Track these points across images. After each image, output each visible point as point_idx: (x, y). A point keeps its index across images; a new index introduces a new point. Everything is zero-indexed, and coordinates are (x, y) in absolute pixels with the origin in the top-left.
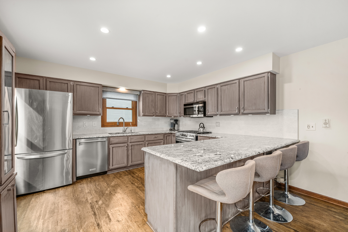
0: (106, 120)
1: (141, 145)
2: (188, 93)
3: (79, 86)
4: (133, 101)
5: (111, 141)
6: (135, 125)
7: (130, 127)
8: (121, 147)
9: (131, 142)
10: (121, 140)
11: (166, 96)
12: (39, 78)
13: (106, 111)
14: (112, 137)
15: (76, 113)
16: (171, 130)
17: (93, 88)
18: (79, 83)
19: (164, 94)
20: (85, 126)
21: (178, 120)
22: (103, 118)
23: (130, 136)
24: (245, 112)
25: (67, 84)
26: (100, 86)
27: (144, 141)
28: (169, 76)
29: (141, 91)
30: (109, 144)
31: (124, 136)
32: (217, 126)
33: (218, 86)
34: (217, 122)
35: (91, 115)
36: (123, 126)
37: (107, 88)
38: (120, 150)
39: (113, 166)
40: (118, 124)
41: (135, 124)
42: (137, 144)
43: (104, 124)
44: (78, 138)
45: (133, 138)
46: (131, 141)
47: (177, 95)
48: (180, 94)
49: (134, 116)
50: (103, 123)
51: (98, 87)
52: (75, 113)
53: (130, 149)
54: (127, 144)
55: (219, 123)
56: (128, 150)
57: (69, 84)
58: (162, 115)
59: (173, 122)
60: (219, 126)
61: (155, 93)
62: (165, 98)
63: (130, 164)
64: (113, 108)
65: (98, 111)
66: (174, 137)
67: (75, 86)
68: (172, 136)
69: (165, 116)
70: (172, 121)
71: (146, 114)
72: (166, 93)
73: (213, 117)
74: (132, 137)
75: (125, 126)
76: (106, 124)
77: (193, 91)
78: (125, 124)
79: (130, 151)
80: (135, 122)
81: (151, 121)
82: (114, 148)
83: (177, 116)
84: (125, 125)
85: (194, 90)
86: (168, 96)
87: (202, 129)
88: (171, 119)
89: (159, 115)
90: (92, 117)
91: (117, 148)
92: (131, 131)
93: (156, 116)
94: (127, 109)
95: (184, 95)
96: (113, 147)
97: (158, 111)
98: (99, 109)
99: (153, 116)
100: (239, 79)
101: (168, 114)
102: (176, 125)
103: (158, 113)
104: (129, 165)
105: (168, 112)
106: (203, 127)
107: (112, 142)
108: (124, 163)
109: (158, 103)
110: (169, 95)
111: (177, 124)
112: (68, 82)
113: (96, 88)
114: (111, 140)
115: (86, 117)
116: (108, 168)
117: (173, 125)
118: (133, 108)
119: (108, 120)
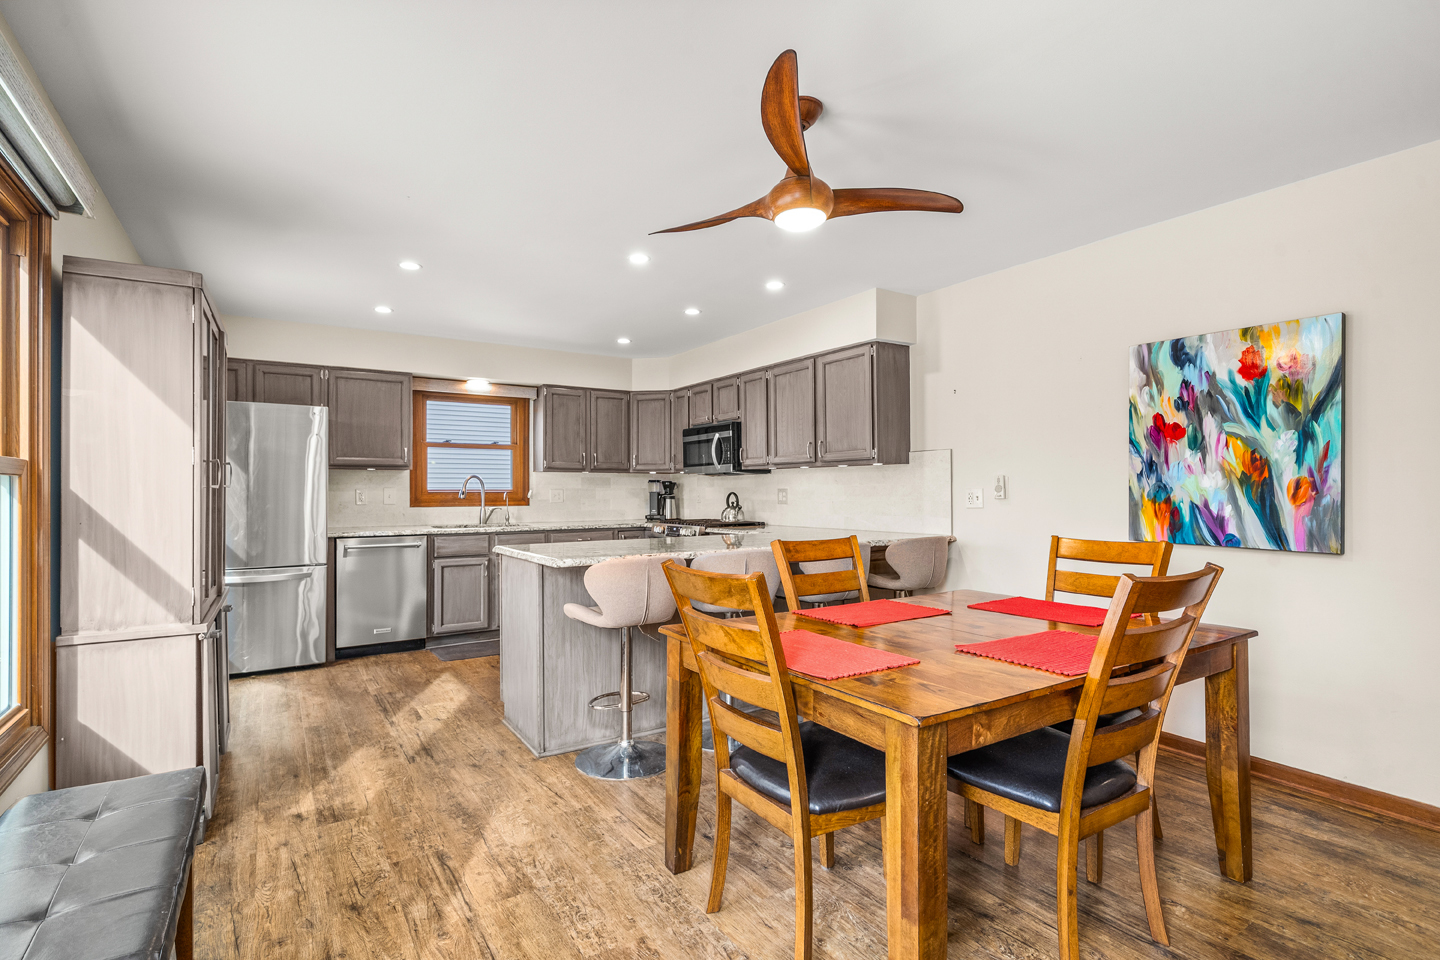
0: (426, 484)
2: (697, 393)
3: (343, 381)
5: (438, 548)
6: (522, 502)
7: (504, 508)
8: (467, 568)
10: (470, 545)
11: (629, 402)
13: (426, 454)
14: (442, 535)
16: (650, 518)
17: (384, 386)
18: (345, 374)
19: (623, 396)
20: (359, 503)
21: (677, 483)
22: (416, 478)
23: (498, 533)
24: (829, 457)
25: (311, 376)
26: (405, 379)
28: (624, 341)
29: (541, 387)
30: (431, 555)
31: (477, 534)
32: (780, 502)
34: (780, 490)
36: (480, 505)
37: (427, 383)
38: (465, 576)
39: (444, 626)
40: (462, 497)
41: (520, 496)
43: (420, 497)
44: (341, 535)
45: (508, 541)
47: (667, 399)
48: (676, 394)
49: (519, 472)
50: (416, 492)
51: (401, 382)
54: (487, 559)
56: (490, 580)
57: (315, 378)
58: (615, 466)
59: (657, 490)
61: (588, 393)
62: (624, 407)
64: (447, 444)
65: (400, 454)
67: (332, 382)
69: (627, 471)
70: (654, 488)
71: (557, 464)
72: (628, 392)
73: (769, 471)
74: (503, 537)
75: (486, 505)
76: (425, 497)
77: (709, 387)
78: (485, 497)
80: (520, 490)
81: (580, 487)
82: (445, 569)
83: (667, 470)
84: (486, 501)
85: (711, 383)
86: (636, 402)
87: (733, 511)
88: (649, 481)
89: (604, 466)
90: (380, 473)
91: (455, 570)
92: (508, 520)
93: (592, 471)
94: (495, 446)
95: (686, 399)
96: (443, 568)
97: (599, 452)
98: (402, 450)
100: (815, 358)
101: (637, 464)
102: (668, 501)
103: (601, 458)
104: (494, 627)
105: (637, 457)
106: (737, 507)
107: (442, 551)
108: (478, 619)
109: (599, 425)
110: (640, 397)
111: (672, 498)
112: (314, 370)
113: (393, 384)
114: (436, 544)
115: (363, 474)
116: (429, 629)
117: (659, 501)
118: (514, 443)
119: (433, 484)
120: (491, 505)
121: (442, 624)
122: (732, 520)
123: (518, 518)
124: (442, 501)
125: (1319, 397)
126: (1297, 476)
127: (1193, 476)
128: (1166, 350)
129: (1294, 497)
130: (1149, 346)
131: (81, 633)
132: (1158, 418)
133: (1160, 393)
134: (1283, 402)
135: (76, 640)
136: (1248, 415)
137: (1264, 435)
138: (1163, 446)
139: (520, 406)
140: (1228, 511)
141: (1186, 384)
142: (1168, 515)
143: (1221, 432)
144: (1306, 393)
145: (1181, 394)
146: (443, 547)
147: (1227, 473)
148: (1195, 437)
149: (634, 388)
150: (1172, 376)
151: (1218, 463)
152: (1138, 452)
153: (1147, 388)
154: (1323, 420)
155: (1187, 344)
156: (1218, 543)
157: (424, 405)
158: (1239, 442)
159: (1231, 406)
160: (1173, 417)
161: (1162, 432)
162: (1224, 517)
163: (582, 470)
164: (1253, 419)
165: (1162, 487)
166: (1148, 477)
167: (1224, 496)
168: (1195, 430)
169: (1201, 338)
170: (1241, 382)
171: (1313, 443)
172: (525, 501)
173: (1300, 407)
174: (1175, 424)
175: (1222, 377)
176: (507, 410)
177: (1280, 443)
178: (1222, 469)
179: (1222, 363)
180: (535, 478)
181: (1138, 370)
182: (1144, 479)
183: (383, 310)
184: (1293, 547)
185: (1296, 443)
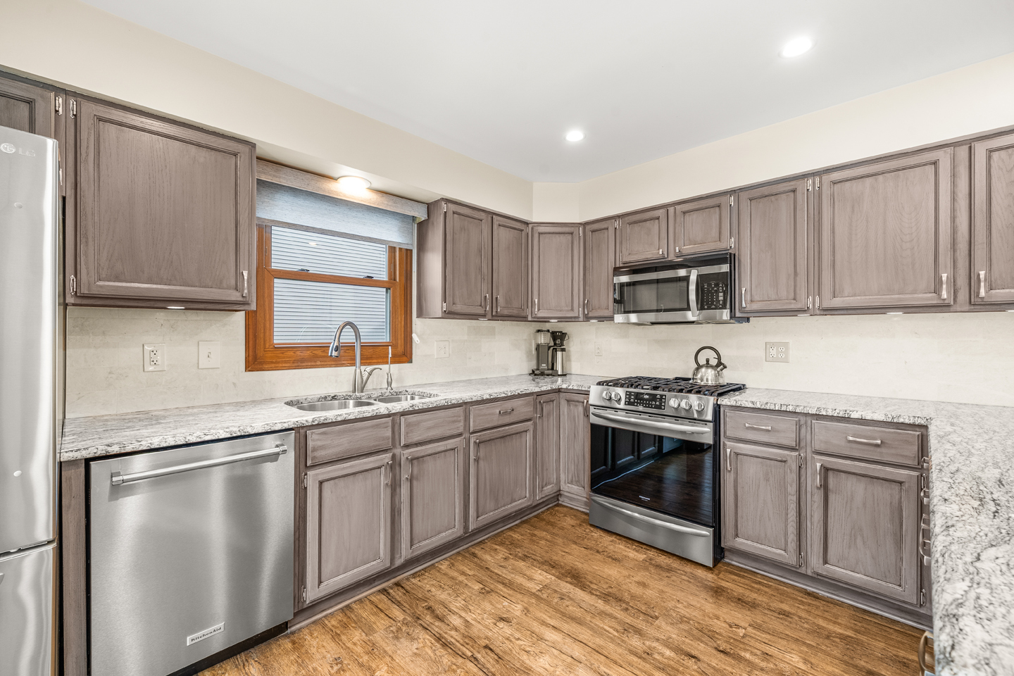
0: (271, 335)
1: (452, 452)
2: (635, 222)
3: (113, 128)
4: (392, 250)
5: (314, 450)
6: (405, 358)
7: (385, 367)
8: (359, 477)
9: (407, 446)
10: (363, 437)
11: (527, 235)
13: (274, 288)
14: (318, 425)
15: (95, 291)
18: (113, 113)
19: (523, 227)
20: (151, 368)
21: (566, 334)
22: (256, 325)
25: (30, 102)
26: (243, 150)
27: (460, 435)
29: (437, 203)
30: (303, 464)
32: (770, 360)
33: (814, 183)
35: (193, 305)
36: (354, 364)
38: (357, 488)
39: (322, 585)
40: (335, 354)
41: (402, 350)
42: (433, 451)
43: (261, 354)
44: (100, 452)
45: (418, 423)
46: (410, 441)
47: (576, 233)
48: (588, 227)
49: (401, 318)
50: (255, 347)
51: (236, 156)
52: (85, 291)
53: (403, 478)
54: (389, 455)
55: (786, 344)
56: (394, 487)
57: (41, 108)
58: (513, 311)
59: (547, 341)
60: (786, 361)
61: (490, 218)
62: (524, 240)
63: (405, 553)
64: (303, 276)
65: (233, 282)
66: (569, 405)
67: (85, 123)
68: (563, 403)
70: (544, 339)
71: (459, 308)
72: (529, 223)
73: (748, 320)
74: (412, 418)
75: (362, 364)
76: (269, 355)
77: (662, 213)
78: (361, 355)
79: (404, 490)
80: (400, 342)
82: (326, 485)
83: (575, 317)
84: (361, 359)
85: (668, 207)
86: (536, 236)
87: (711, 372)
88: (539, 331)
89: (506, 312)
90: (192, 316)
91: (341, 482)
92: (389, 384)
94: (368, 281)
95: (611, 231)
96: (321, 483)
97: (501, 293)
98: (239, 275)
99: (484, 316)
101: (537, 310)
102: (559, 354)
103: (501, 302)
104: (398, 562)
105: (539, 301)
106: (718, 366)
107: (318, 454)
108: (376, 557)
109: (501, 261)
111: (563, 350)
112: (39, 90)
113: (219, 155)
114: (310, 444)
115: (160, 315)
116: (298, 598)
117: (549, 353)
118: (393, 278)
119: (282, 334)
120: (370, 364)
121: (320, 582)
124: (297, 361)
146: (322, 447)
172: (408, 357)
180: (422, 327)
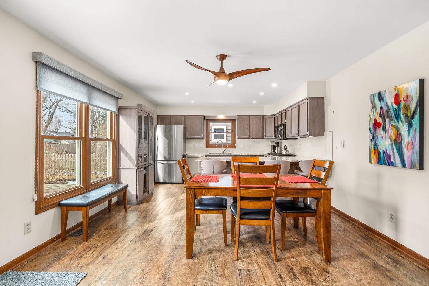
0: (210, 143)
7: (228, 149)
12: (169, 117)
13: (209, 135)
17: (198, 119)
19: (261, 117)
22: (207, 141)
26: (202, 117)
34: (299, 145)
36: (222, 148)
37: (209, 117)
41: (233, 146)
43: (208, 146)
49: (234, 140)
58: (258, 137)
61: (250, 117)
62: (262, 120)
67: (187, 119)
69: (263, 139)
70: (273, 144)
71: (241, 137)
78: (223, 146)
80: (233, 144)
85: (281, 112)
88: (272, 142)
89: (255, 138)
92: (229, 152)
93: (252, 139)
95: (277, 117)
97: (253, 133)
100: (297, 104)
101: (265, 137)
102: (277, 148)
103: (254, 135)
105: (265, 135)
109: (254, 126)
110: (266, 117)
112: (183, 117)
117: (274, 148)
118: (232, 132)
120: (225, 148)
122: (285, 154)
123: (233, 152)
124: (213, 147)
125: (413, 111)
126: (408, 140)
127: (383, 140)
128: (377, 95)
129: (407, 148)
130: (373, 94)
131: (121, 167)
132: (375, 120)
133: (376, 111)
134: (405, 113)
135: (121, 168)
136: (396, 118)
137: (400, 125)
138: (376, 130)
139: (233, 121)
140: (391, 154)
141: (382, 108)
142: (377, 154)
143: (390, 125)
144: (410, 109)
145: (380, 111)
147: (391, 139)
148: (384, 126)
149: (264, 115)
150: (378, 104)
151: (389, 135)
152: (371, 132)
153: (373, 109)
154: (414, 119)
155: (382, 93)
156: (389, 165)
157: (209, 123)
158: (394, 128)
159: (392, 115)
160: (379, 120)
161: (377, 125)
162: (390, 155)
163: (249, 139)
164: (397, 120)
165: (376, 145)
166: (373, 141)
167: (390, 148)
168: (384, 124)
169: (385, 91)
170: (395, 106)
171: (412, 128)
172: (235, 147)
173: (409, 115)
174: (379, 122)
175: (390, 105)
176: (230, 123)
177: (404, 128)
178: (390, 138)
179: (390, 100)
180: (237, 141)
181: (370, 103)
182: (372, 142)
183: (192, 102)
184: (407, 167)
185: (408, 128)
